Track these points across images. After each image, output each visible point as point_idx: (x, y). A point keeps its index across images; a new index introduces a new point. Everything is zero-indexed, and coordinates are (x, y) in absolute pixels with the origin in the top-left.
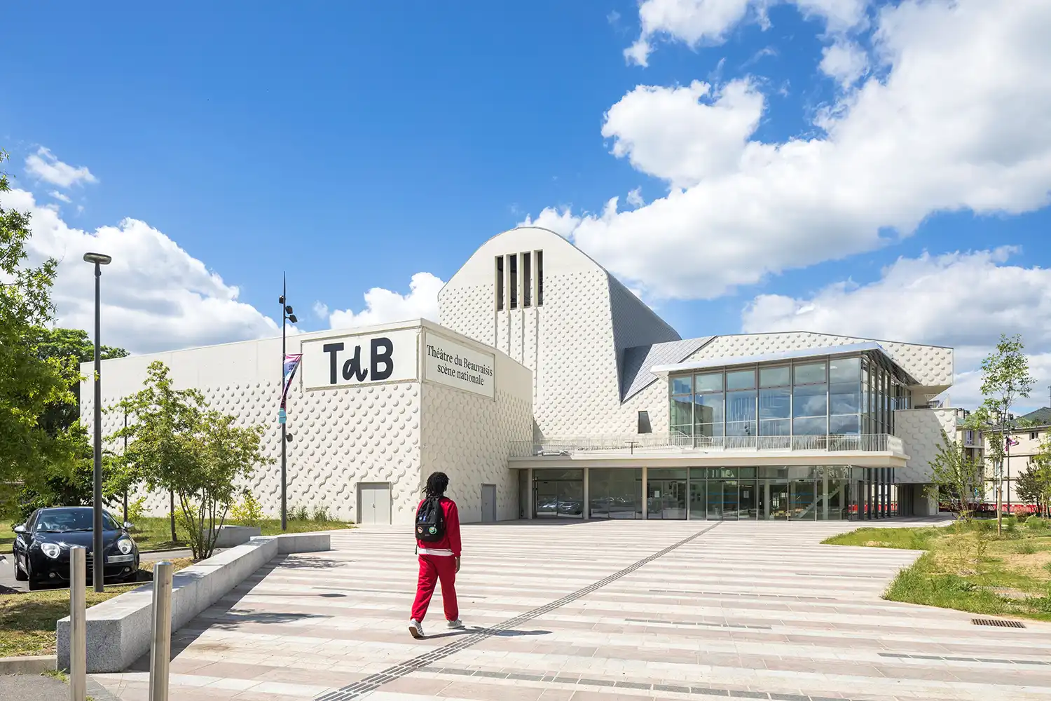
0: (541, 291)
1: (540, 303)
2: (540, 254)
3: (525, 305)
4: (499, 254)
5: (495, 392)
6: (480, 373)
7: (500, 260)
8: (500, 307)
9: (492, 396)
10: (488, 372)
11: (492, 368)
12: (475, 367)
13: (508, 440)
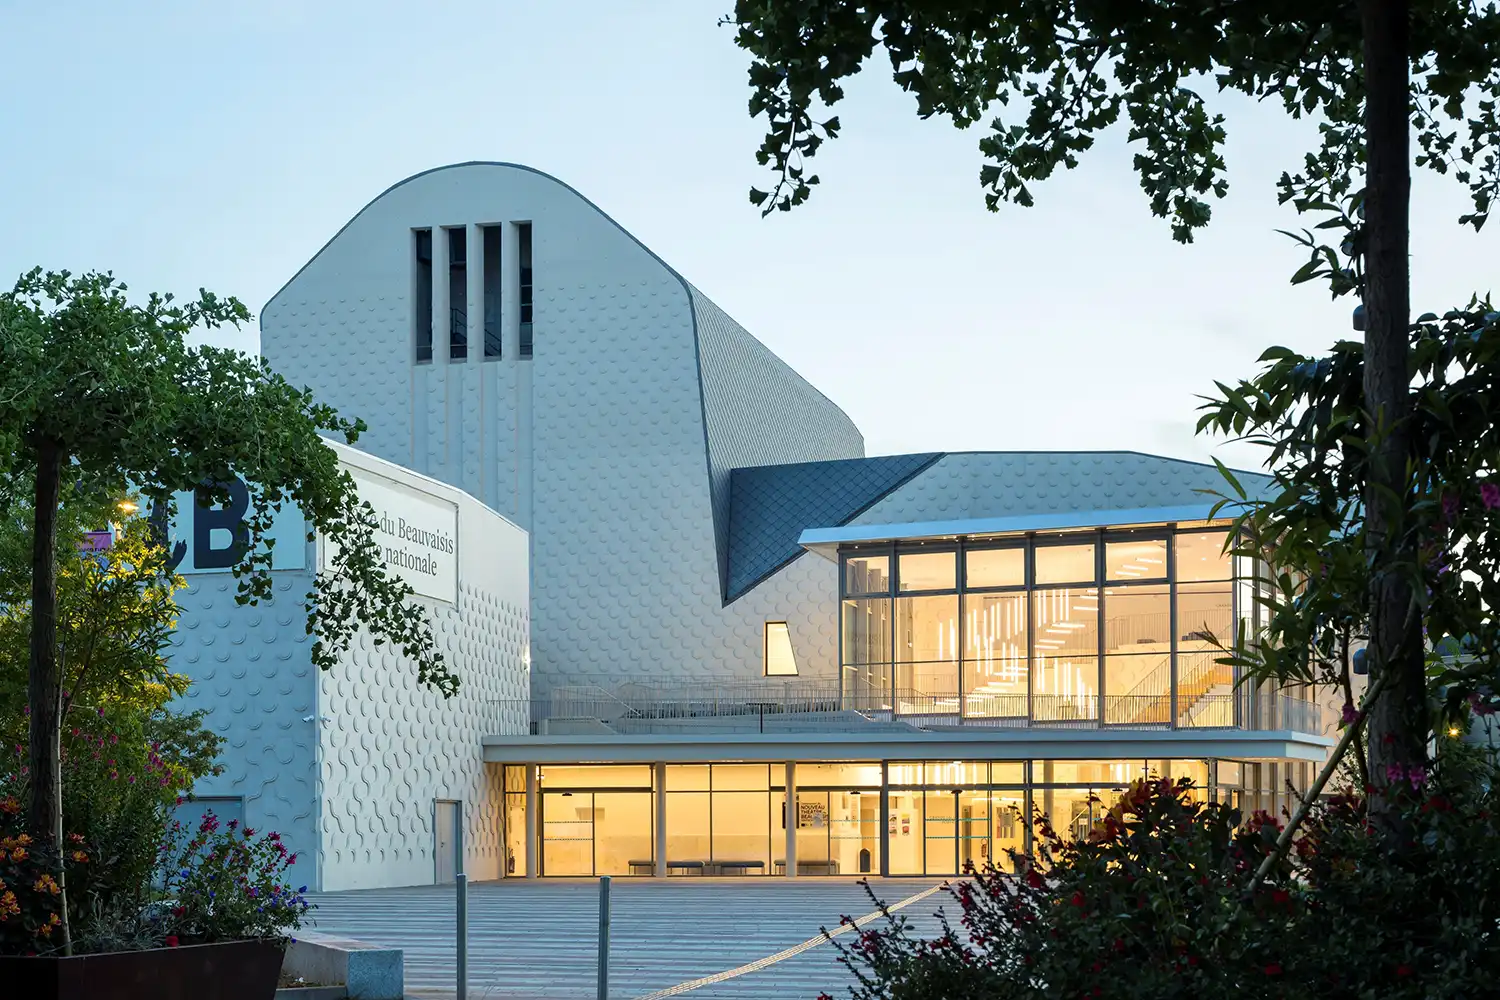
0: (526, 315)
1: (526, 348)
2: (525, 231)
3: (487, 354)
4: (421, 224)
5: (458, 587)
6: (429, 548)
7: (423, 237)
8: (424, 354)
9: (454, 600)
10: (439, 543)
11: (452, 536)
12: (419, 537)
13: (483, 697)
